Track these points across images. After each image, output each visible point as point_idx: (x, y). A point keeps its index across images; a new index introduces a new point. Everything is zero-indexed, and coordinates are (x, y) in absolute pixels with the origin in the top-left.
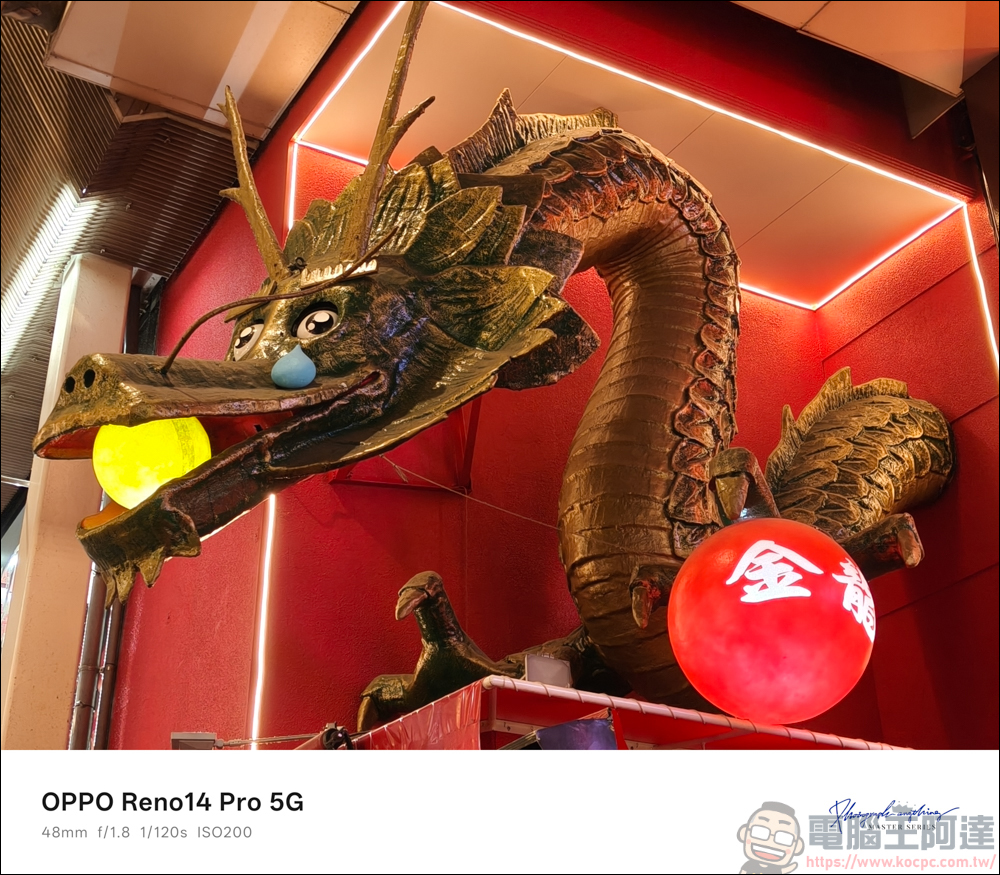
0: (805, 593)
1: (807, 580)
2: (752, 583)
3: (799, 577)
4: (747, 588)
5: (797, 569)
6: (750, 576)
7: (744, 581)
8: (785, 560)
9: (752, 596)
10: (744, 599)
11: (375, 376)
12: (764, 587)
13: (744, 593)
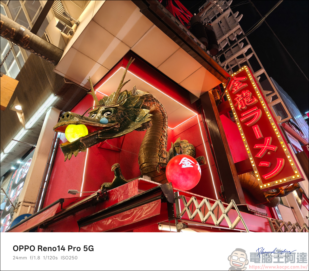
0: (192, 166)
1: (192, 164)
2: (184, 164)
3: (191, 164)
4: (183, 165)
5: (191, 162)
6: (183, 163)
7: (182, 164)
8: (189, 161)
9: (183, 166)
10: (182, 167)
11: (118, 124)
12: (186, 165)
13: (182, 166)
